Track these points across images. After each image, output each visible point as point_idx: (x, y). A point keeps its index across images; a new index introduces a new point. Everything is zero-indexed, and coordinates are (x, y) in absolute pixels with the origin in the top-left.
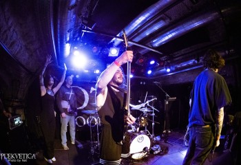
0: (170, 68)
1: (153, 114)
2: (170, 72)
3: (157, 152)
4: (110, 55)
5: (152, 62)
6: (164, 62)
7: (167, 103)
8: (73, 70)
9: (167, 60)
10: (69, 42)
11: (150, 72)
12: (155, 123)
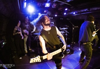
0: (75, 12)
1: (67, 34)
2: (75, 14)
3: (68, 53)
4: (46, 6)
5: (66, 9)
6: (72, 9)
7: (73, 29)
8: (28, 14)
9: (73, 8)
10: (26, 2)
11: (65, 14)
12: (67, 39)
